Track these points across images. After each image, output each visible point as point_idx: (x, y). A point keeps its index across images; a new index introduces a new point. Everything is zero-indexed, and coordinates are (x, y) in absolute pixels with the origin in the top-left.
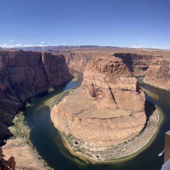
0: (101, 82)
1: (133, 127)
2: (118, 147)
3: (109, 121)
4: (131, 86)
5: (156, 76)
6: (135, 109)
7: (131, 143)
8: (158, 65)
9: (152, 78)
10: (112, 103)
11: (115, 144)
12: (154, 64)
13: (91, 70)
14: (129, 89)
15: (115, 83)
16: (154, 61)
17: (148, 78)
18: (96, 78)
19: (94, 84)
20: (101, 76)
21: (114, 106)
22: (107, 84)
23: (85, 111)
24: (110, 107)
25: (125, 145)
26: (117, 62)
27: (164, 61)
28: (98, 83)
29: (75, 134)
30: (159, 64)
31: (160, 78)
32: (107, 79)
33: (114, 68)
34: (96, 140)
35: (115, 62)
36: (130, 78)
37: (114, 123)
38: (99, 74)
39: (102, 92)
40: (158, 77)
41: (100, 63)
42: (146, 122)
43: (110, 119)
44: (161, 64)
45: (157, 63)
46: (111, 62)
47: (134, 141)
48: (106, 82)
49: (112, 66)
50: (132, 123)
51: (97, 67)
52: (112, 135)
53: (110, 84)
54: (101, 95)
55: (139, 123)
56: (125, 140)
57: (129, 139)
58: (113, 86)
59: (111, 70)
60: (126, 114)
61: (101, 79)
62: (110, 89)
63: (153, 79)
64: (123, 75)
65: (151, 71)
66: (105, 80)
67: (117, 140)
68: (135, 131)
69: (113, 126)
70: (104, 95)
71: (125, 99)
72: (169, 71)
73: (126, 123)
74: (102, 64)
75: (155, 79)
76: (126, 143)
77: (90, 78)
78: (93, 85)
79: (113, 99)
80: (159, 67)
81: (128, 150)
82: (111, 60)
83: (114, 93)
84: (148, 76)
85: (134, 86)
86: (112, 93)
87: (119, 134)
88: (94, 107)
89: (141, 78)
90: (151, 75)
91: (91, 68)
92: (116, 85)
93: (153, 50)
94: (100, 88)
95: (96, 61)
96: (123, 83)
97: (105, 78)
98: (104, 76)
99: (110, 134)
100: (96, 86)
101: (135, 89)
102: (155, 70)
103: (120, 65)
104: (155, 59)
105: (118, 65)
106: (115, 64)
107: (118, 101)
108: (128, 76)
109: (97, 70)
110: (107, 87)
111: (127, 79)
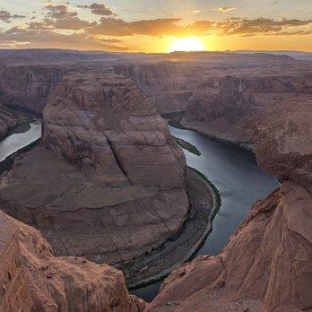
0: (87, 129)
1: (163, 220)
2: (132, 264)
5: (209, 112)
6: (163, 184)
7: (158, 255)
8: (213, 87)
9: (201, 117)
10: (116, 173)
11: (127, 257)
12: (204, 85)
13: (61, 105)
14: (149, 141)
16: (205, 78)
17: (192, 117)
18: (75, 121)
19: (71, 134)
20: (85, 117)
22: (101, 133)
24: (112, 182)
25: (147, 260)
26: (121, 85)
27: (228, 78)
28: (80, 131)
30: (216, 84)
31: (219, 116)
32: (101, 121)
33: (114, 98)
35: (116, 85)
36: (150, 119)
37: (121, 215)
38: (81, 113)
39: (91, 151)
40: (213, 115)
41: (81, 87)
42: (189, 211)
43: (113, 207)
44: (220, 84)
45: (210, 84)
47: (165, 250)
48: (99, 128)
50: (159, 213)
51: (74, 97)
52: (119, 240)
53: (108, 133)
54: (90, 157)
55: (173, 213)
56: (145, 249)
57: (155, 246)
58: (115, 138)
60: (146, 195)
61: (88, 122)
62: (109, 143)
64: (134, 113)
65: (198, 102)
66: (96, 124)
67: (129, 249)
68: (166, 230)
69: (120, 221)
70: (97, 157)
71: (143, 164)
72: (238, 100)
73: (148, 213)
74: (86, 91)
75: (207, 118)
76: (147, 253)
77: (60, 122)
78: (69, 137)
79: (117, 166)
80: (215, 92)
81: (152, 270)
82: (107, 81)
83: (120, 151)
86: (114, 152)
87: (133, 237)
89: (177, 118)
90: (199, 111)
91: (59, 101)
92: (123, 135)
94: (85, 143)
95: (70, 83)
96: (137, 130)
97: (94, 121)
98: (92, 116)
99: (115, 239)
100: (78, 139)
101: (163, 143)
102: (207, 100)
103: (127, 90)
104: (206, 74)
105: (123, 91)
106: (115, 89)
107: (127, 168)
108: (147, 115)
109: (74, 105)
110: (101, 139)
111: (143, 121)
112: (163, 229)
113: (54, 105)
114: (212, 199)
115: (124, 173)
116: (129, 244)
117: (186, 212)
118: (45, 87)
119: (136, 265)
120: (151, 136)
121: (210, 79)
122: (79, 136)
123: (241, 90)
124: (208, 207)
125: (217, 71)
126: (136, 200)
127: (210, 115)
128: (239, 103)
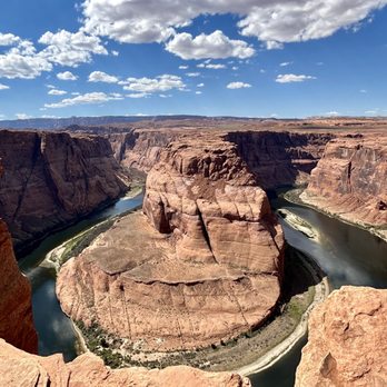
0: (180, 197)
1: (241, 310)
2: (193, 356)
3: (186, 290)
4: (248, 209)
5: (335, 186)
6: (253, 266)
7: (226, 351)
8: (341, 158)
9: (325, 191)
10: (202, 247)
11: (191, 345)
12: (330, 155)
13: (162, 171)
14: (241, 215)
15: (212, 199)
16: (330, 147)
17: (315, 190)
18: (170, 188)
19: (164, 201)
20: (182, 184)
21: (204, 253)
22: (193, 202)
23: (135, 266)
24: (195, 257)
25: (212, 354)
26: (221, 152)
27: (358, 148)
28: (173, 200)
29: (105, 322)
30: (345, 154)
31: (348, 192)
32: (195, 190)
33: (211, 165)
34: (149, 334)
35: (215, 152)
36: (247, 189)
37: (195, 296)
38: (178, 179)
39: (180, 220)
40: (340, 190)
41: (183, 153)
42: (277, 304)
43: (189, 284)
44: (350, 154)
45: (338, 154)
46: (207, 151)
47: (236, 347)
48: (191, 196)
49: (208, 161)
50: (239, 300)
51: (174, 163)
52: (186, 323)
53: (200, 202)
54: (179, 227)
55: (256, 303)
56: (213, 341)
57: (225, 340)
59: (205, 170)
60: (229, 276)
61: (182, 190)
62: (198, 212)
63: (327, 195)
64: (231, 182)
65: (322, 174)
66: (190, 193)
67: (196, 337)
68: (243, 322)
69: (192, 303)
70: (185, 227)
71: (232, 239)
72: (370, 173)
73: (225, 298)
74: (186, 157)
75: (333, 194)
76: (214, 347)
77: (158, 187)
78: (161, 204)
79: (203, 239)
80: (343, 163)
81: (214, 366)
82: (209, 147)
83: (208, 222)
84: (314, 186)
85: (257, 210)
86: (203, 223)
87: (202, 323)
88: (160, 255)
89: (297, 191)
90: (323, 185)
91: (161, 166)
92: (214, 205)
94: (176, 211)
95: (173, 149)
96: (230, 201)
97: (189, 188)
98: (188, 183)
99: (182, 322)
100: (168, 206)
101: (257, 217)
102: (333, 172)
103: (225, 158)
104: (333, 142)
105: (222, 158)
106: (214, 157)
107: (214, 243)
108: (245, 185)
109: (173, 171)
110: (191, 208)
111: (240, 191)
112: (240, 320)
113: (157, 170)
115: (211, 248)
116: (196, 332)
117: (273, 304)
119: (197, 358)
120: (243, 210)
121: (337, 149)
122: (171, 204)
123: (374, 163)
124: (306, 303)
125: (348, 140)
126: (216, 281)
127: (336, 190)
128: (372, 177)
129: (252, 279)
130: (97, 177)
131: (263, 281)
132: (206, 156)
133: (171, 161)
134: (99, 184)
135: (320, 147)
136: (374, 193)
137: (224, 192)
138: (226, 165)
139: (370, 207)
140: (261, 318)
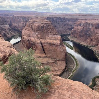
0: (35, 38)
1: (55, 70)
4: (56, 42)
5: (79, 35)
6: (58, 58)
8: (81, 26)
9: (76, 36)
10: (43, 53)
12: (77, 25)
14: (54, 43)
15: (45, 39)
18: (31, 35)
19: (29, 39)
20: (35, 34)
21: (44, 55)
22: (39, 40)
24: (41, 56)
26: (47, 24)
27: (86, 23)
31: (82, 36)
32: (39, 36)
33: (44, 28)
35: (45, 24)
36: (55, 36)
38: (33, 33)
39: (35, 45)
40: (80, 36)
41: (34, 24)
42: (65, 68)
44: (83, 25)
45: (80, 25)
46: (42, 23)
48: (38, 38)
50: (55, 68)
53: (41, 40)
54: (35, 47)
55: (59, 68)
58: (43, 41)
59: (42, 30)
60: (51, 61)
61: (35, 36)
62: (41, 43)
64: (51, 34)
65: (75, 31)
66: (38, 37)
70: (37, 47)
71: (51, 51)
72: (89, 31)
74: (36, 25)
75: (78, 37)
77: (27, 35)
78: (29, 40)
79: (43, 51)
80: (81, 28)
82: (43, 22)
83: (44, 46)
84: (72, 35)
85: (59, 42)
86: (42, 46)
89: (67, 36)
90: (75, 34)
91: (27, 28)
92: (46, 41)
93: (79, 15)
94: (33, 43)
95: (31, 22)
96: (51, 39)
97: (37, 35)
98: (37, 34)
100: (31, 41)
101: (59, 44)
102: (78, 30)
103: (49, 26)
104: (79, 21)
105: (47, 26)
106: (45, 25)
107: (46, 52)
108: (55, 35)
109: (31, 30)
110: (39, 42)
111: (53, 36)
112: (55, 73)
113: (26, 29)
114: (74, 65)
115: (45, 53)
117: (64, 68)
118: (25, 23)
120: (55, 42)
121: (80, 23)
122: (32, 40)
123: (90, 28)
124: (72, 68)
125: (83, 21)
126: (48, 63)
127: (79, 36)
128: (89, 32)
129: (58, 62)
130: (4, 32)
131: (61, 62)
132: (42, 25)
133: (31, 26)
134: (4, 34)
135: (74, 23)
136: (90, 37)
137: (48, 37)
138: (49, 28)
139: (88, 41)
140: (61, 72)
